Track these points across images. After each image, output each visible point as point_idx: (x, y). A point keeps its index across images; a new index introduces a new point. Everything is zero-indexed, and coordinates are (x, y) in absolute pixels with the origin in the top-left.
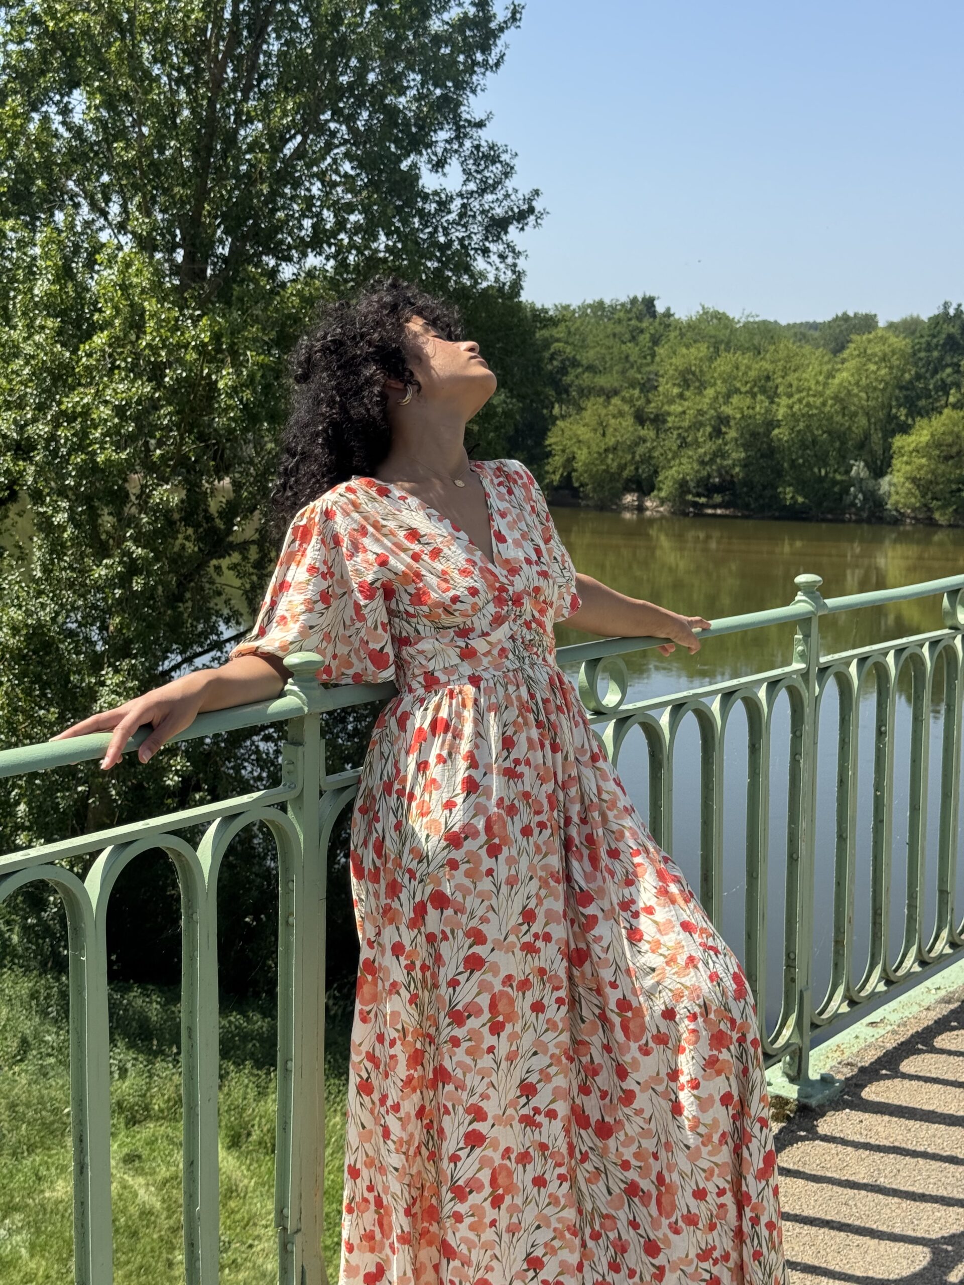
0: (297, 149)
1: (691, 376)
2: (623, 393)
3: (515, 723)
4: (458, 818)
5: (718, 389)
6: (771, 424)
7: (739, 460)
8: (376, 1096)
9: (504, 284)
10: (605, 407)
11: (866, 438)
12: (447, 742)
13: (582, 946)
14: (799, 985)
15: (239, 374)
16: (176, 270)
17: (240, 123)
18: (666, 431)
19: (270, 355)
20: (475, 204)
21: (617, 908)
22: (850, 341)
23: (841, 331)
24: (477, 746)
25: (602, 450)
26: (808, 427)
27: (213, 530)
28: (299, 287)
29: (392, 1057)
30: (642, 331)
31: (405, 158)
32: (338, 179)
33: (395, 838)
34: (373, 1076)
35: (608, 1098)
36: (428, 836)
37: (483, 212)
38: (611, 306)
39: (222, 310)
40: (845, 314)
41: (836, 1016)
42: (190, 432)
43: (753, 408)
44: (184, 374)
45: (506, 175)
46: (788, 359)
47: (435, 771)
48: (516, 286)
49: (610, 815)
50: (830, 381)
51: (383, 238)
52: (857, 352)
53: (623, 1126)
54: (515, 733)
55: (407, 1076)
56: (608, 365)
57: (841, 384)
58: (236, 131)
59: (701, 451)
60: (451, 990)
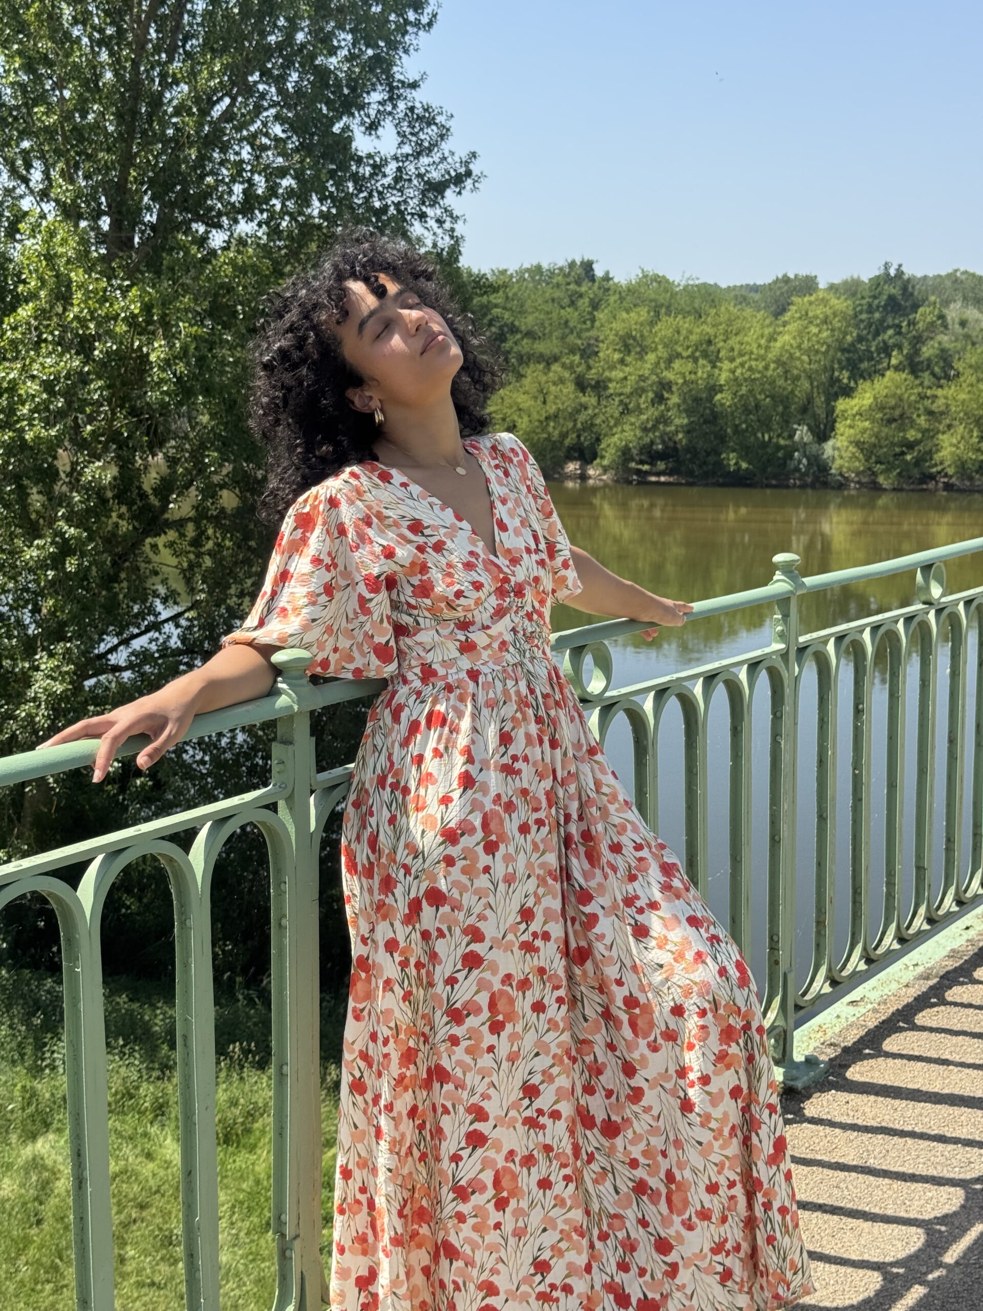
0: (224, 113)
1: (631, 341)
2: (564, 360)
3: (513, 719)
4: (454, 814)
5: (660, 354)
6: (714, 389)
7: (682, 426)
8: (369, 1096)
9: (443, 250)
10: (546, 374)
11: (809, 403)
12: (444, 737)
13: (583, 943)
14: (783, 967)
15: (172, 346)
16: (102, 238)
17: (165, 85)
18: (607, 397)
19: (204, 326)
20: (411, 168)
21: (621, 904)
22: (792, 303)
23: (782, 294)
24: (473, 742)
25: (542, 418)
26: (751, 391)
27: (148, 507)
28: (232, 255)
29: (386, 1056)
30: (581, 296)
31: (338, 121)
32: (268, 142)
33: (389, 832)
34: (366, 1075)
35: (614, 1096)
36: (423, 832)
37: (420, 176)
38: (549, 270)
39: (152, 280)
40: (785, 276)
41: (819, 996)
42: (122, 407)
43: (695, 373)
44: (115, 347)
45: (442, 137)
46: (730, 322)
47: (431, 765)
48: (454, 251)
49: (612, 808)
50: (772, 344)
51: (316, 203)
52: (798, 315)
53: (631, 1124)
54: (513, 729)
55: (400, 1075)
56: (547, 331)
57: (783, 347)
58: (161, 94)
59: (644, 417)
60: (449, 988)
